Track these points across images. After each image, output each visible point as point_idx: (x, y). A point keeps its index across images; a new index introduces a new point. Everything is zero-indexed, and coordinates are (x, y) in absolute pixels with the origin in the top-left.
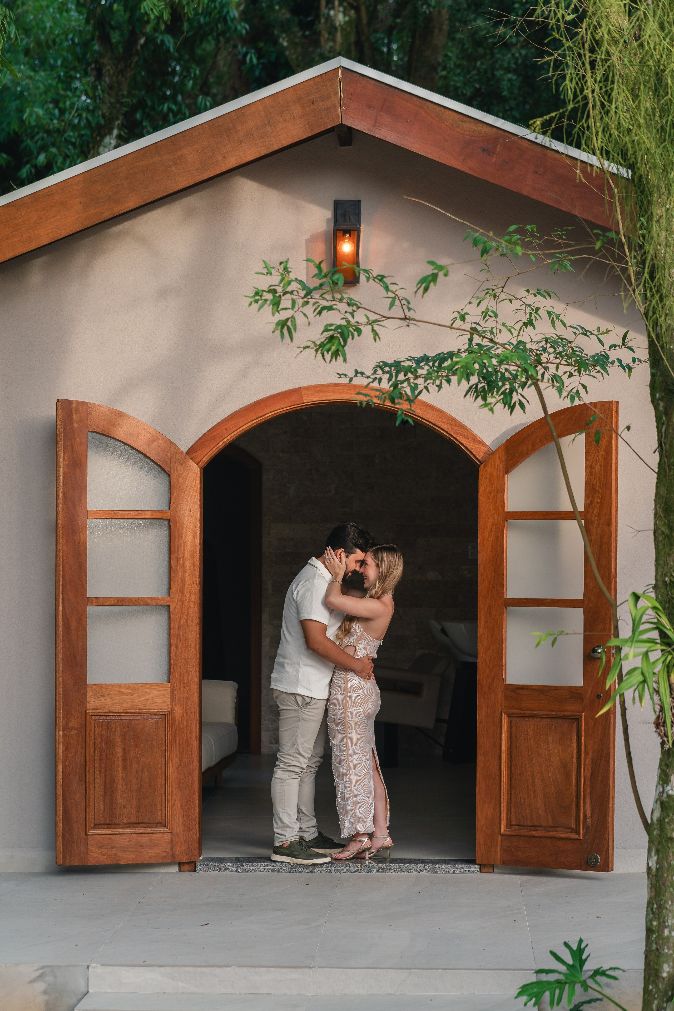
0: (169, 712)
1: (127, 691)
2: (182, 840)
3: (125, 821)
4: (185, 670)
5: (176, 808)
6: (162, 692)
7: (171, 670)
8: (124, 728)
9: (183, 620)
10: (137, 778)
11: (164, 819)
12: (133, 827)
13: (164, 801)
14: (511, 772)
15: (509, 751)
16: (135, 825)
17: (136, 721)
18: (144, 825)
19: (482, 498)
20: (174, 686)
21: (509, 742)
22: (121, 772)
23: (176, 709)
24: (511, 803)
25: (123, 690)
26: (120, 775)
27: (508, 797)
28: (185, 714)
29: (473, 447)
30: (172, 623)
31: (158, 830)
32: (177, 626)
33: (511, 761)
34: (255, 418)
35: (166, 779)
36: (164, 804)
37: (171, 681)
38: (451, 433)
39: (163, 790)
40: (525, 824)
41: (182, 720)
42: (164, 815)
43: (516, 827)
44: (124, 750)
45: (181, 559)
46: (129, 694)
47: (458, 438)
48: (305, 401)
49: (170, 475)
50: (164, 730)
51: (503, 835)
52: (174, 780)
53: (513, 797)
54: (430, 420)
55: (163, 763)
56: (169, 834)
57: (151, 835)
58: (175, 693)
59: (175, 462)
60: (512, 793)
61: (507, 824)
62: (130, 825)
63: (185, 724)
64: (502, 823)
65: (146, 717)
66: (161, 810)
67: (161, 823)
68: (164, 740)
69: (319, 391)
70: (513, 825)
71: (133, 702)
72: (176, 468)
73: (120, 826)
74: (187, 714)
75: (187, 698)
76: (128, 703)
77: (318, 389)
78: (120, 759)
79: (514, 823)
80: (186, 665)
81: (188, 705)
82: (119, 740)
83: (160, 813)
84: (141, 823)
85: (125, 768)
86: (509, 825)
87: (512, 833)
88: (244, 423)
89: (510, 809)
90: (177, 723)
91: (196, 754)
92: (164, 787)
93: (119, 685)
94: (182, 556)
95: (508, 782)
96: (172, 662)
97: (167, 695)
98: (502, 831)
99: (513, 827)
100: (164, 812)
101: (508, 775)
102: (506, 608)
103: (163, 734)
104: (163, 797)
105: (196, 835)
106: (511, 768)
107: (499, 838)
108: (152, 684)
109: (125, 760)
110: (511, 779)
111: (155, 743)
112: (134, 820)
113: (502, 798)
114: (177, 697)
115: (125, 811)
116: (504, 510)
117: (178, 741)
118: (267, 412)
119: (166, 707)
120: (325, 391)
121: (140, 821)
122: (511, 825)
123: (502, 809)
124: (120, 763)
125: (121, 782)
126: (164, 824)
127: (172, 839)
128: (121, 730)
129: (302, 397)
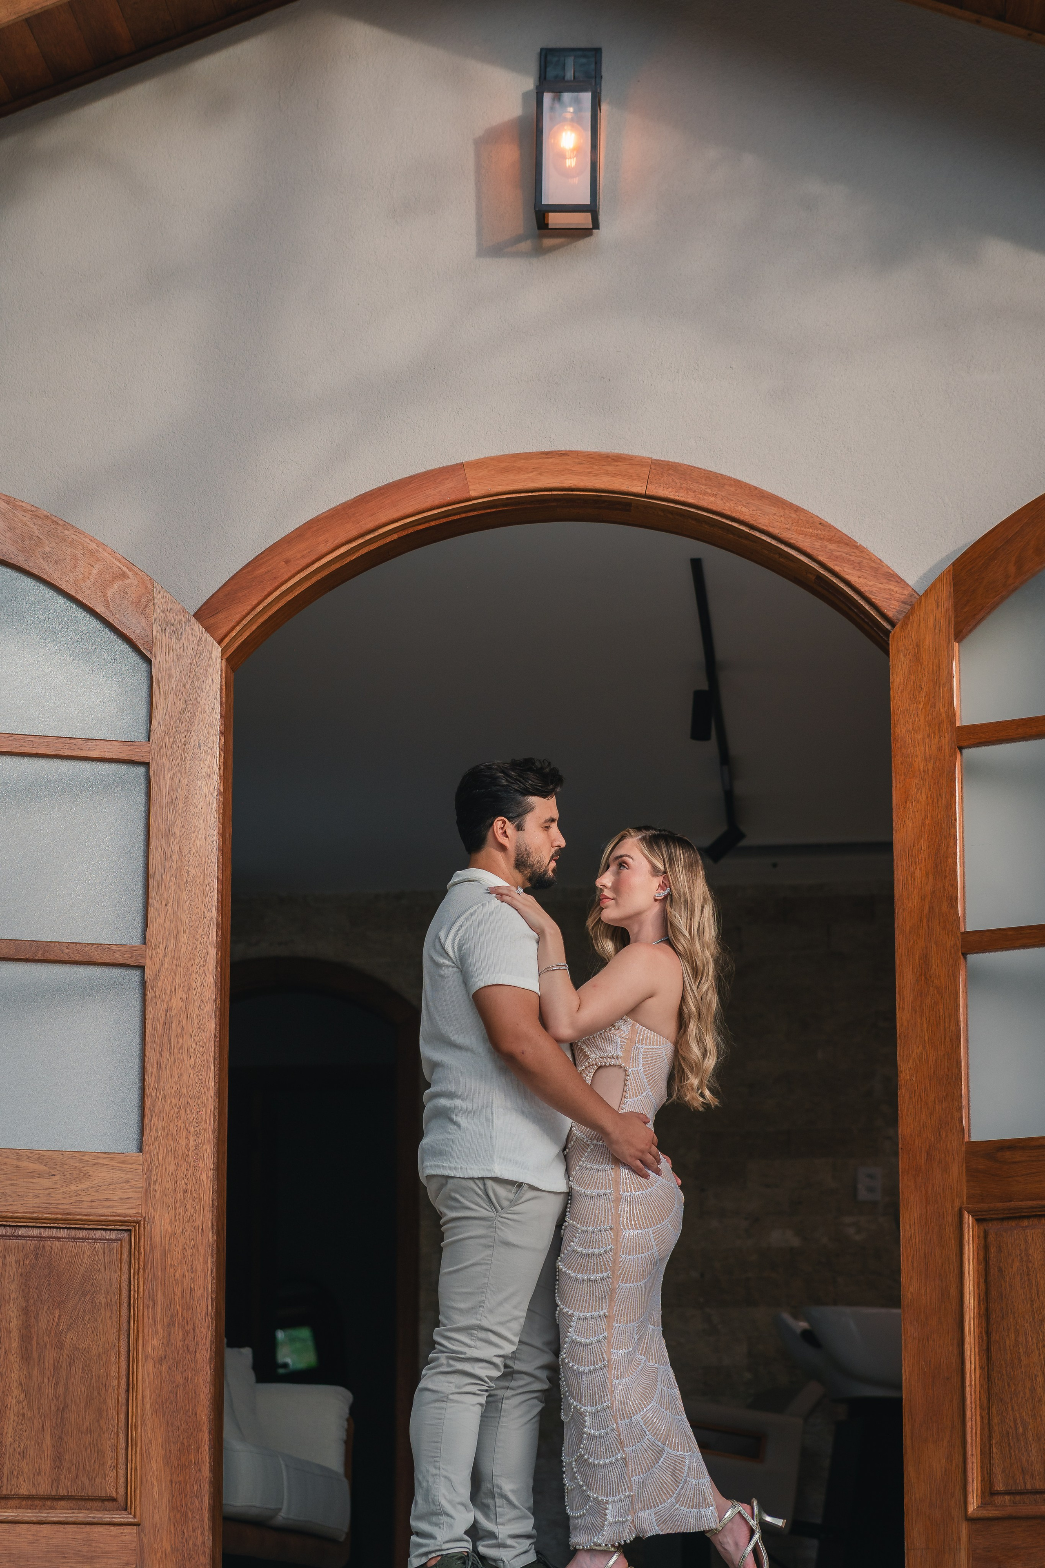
0: (138, 1222)
1: (36, 1166)
2: (169, 1549)
3: (24, 1491)
4: (180, 1124)
5: (154, 1464)
6: (123, 1176)
7: (146, 1120)
8: (26, 1257)
9: (176, 1003)
10: (57, 1384)
11: (122, 1491)
12: (43, 1507)
13: (122, 1445)
14: (989, 1359)
15: (983, 1307)
16: (49, 1503)
17: (57, 1244)
18: (71, 1504)
19: (899, 699)
20: (152, 1161)
21: (983, 1286)
22: (15, 1366)
23: (157, 1217)
24: (990, 1438)
25: (24, 1164)
26: (14, 1376)
27: (982, 1422)
28: (178, 1232)
29: (874, 589)
30: (149, 1009)
31: (107, 1517)
32: (161, 1015)
33: (988, 1333)
34: (354, 533)
35: (128, 1390)
36: (122, 1453)
37: (145, 1147)
38: (821, 558)
39: (122, 1417)
40: (1029, 1487)
41: (170, 1244)
42: (122, 1481)
43: (1007, 1497)
44: (25, 1311)
45: (175, 857)
46: (40, 1175)
47: (837, 569)
48: (473, 494)
49: (149, 661)
50: (125, 1268)
51: (971, 1520)
52: (148, 1393)
53: (995, 1421)
54: (771, 530)
55: (123, 1351)
56: (135, 1529)
57: (88, 1528)
58: (154, 1177)
59: (164, 630)
60: (994, 1410)
61: (983, 1493)
62: (37, 1502)
63: (179, 1256)
64: (970, 1489)
65: (82, 1234)
66: (116, 1467)
67: (114, 1500)
68: (125, 1294)
69: (506, 470)
70: (998, 1493)
71: (49, 1195)
72: (167, 645)
73: (11, 1503)
74: (183, 1232)
75: (185, 1191)
76: (36, 1196)
77: (503, 465)
78: (15, 1334)
79: (999, 1487)
80: (182, 1112)
81: (185, 1210)
82: (13, 1287)
83: (113, 1474)
84: (62, 1498)
85: (26, 1357)
86: (989, 1492)
87: (992, 1513)
88: (330, 545)
89: (990, 1452)
90: (158, 1254)
91: (204, 1330)
92: (123, 1410)
93: (18, 1153)
94: (176, 849)
95: (981, 1386)
96: (148, 1102)
97: (133, 1183)
98: (970, 1510)
99: (998, 1500)
100: (122, 1472)
101: (981, 1368)
102: (965, 958)
103: (125, 1277)
104: (122, 1436)
105: (202, 1533)
106: (988, 1350)
107: (964, 1528)
108: (95, 1154)
109: (26, 1338)
110: (989, 1377)
111: (101, 1298)
112: (45, 1488)
113: (969, 1424)
114: (158, 1188)
115: (24, 1464)
116: (953, 722)
117: (159, 1296)
118: (383, 520)
119: (132, 1212)
120: (520, 470)
121: (63, 1492)
122: (993, 1493)
123: (969, 1453)
124: (15, 1344)
125: (15, 1392)
126: (123, 1504)
127: (141, 1541)
128: (17, 1262)
129: (467, 485)
